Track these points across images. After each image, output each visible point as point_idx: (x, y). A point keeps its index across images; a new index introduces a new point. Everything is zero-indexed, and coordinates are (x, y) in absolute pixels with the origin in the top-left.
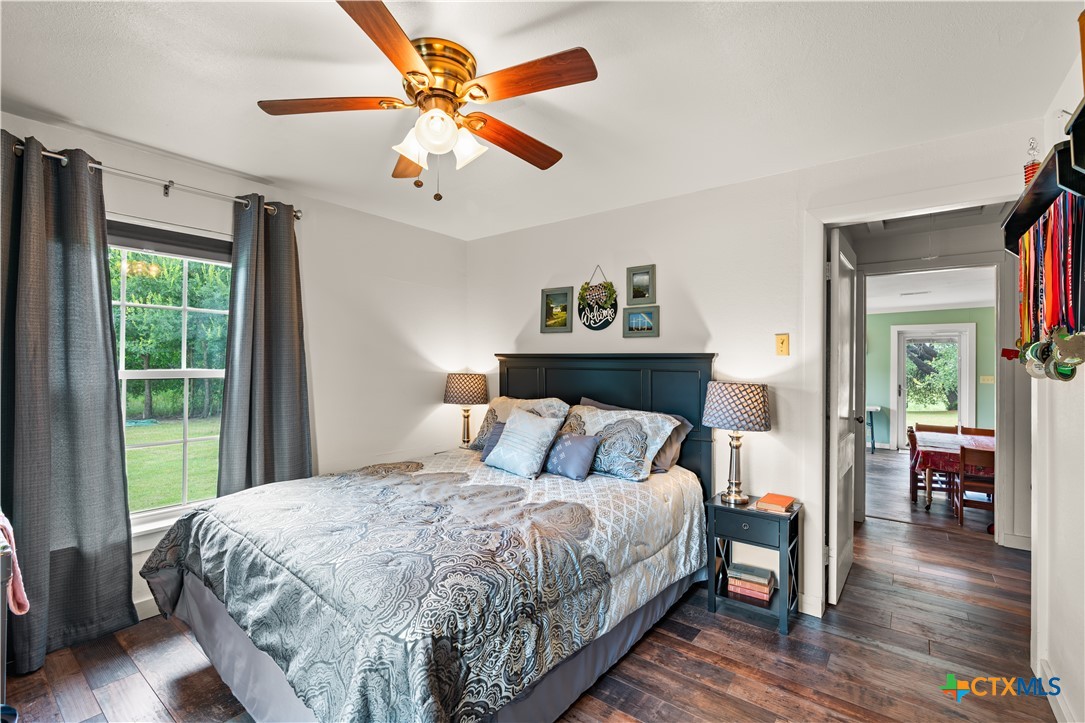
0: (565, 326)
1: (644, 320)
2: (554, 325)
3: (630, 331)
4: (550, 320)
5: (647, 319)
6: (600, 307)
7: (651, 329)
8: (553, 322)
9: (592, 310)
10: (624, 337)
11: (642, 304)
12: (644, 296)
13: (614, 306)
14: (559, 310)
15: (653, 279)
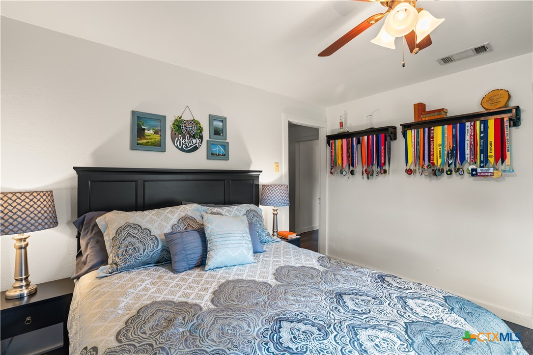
0: (159, 146)
1: (220, 150)
2: (146, 144)
3: (211, 155)
4: (141, 139)
5: (222, 150)
6: (190, 136)
7: (225, 155)
8: (146, 141)
9: (184, 138)
10: (207, 159)
11: (219, 140)
12: (220, 135)
13: (201, 137)
14: (152, 132)
15: (225, 125)
